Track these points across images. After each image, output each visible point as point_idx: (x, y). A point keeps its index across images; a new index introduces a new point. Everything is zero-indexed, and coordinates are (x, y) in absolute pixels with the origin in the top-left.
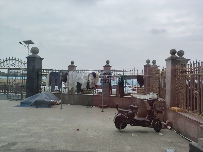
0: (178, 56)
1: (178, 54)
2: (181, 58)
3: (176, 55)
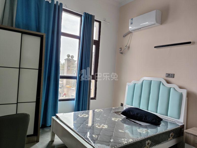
0: (71, 58)
3: (70, 57)
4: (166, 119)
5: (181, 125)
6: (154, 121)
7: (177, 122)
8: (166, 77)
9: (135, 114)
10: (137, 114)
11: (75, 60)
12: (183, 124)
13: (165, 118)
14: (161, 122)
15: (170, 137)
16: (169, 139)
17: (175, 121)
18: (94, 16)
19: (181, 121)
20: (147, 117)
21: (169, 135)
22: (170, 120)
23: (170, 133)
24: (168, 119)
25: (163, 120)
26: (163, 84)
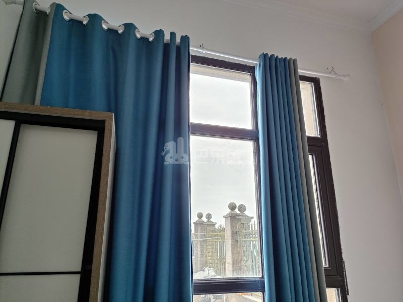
0: (239, 212)
1: (239, 210)
2: (242, 215)
3: (237, 210)
11: (250, 215)
18: (295, 61)
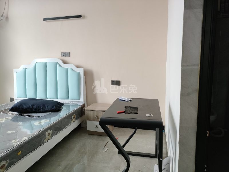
4: (68, 102)
5: (82, 104)
6: (54, 108)
7: (78, 103)
8: (62, 56)
9: (30, 107)
10: (33, 106)
12: (84, 103)
13: (66, 102)
14: (63, 107)
15: (72, 120)
16: (72, 122)
17: (76, 102)
19: (82, 101)
20: (45, 106)
21: (71, 118)
22: (71, 102)
23: (72, 116)
24: (70, 102)
25: (64, 104)
26: (60, 65)
